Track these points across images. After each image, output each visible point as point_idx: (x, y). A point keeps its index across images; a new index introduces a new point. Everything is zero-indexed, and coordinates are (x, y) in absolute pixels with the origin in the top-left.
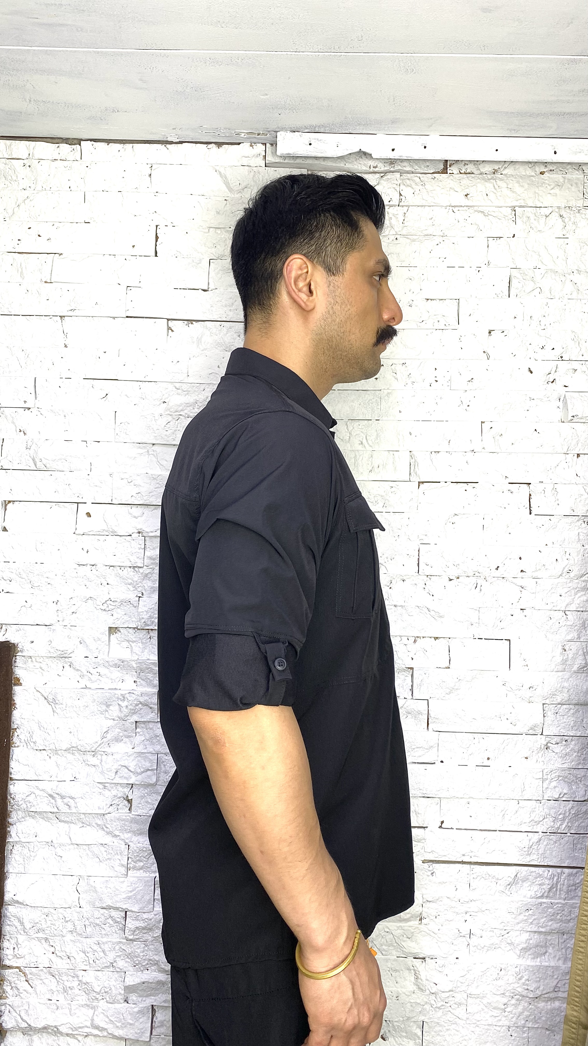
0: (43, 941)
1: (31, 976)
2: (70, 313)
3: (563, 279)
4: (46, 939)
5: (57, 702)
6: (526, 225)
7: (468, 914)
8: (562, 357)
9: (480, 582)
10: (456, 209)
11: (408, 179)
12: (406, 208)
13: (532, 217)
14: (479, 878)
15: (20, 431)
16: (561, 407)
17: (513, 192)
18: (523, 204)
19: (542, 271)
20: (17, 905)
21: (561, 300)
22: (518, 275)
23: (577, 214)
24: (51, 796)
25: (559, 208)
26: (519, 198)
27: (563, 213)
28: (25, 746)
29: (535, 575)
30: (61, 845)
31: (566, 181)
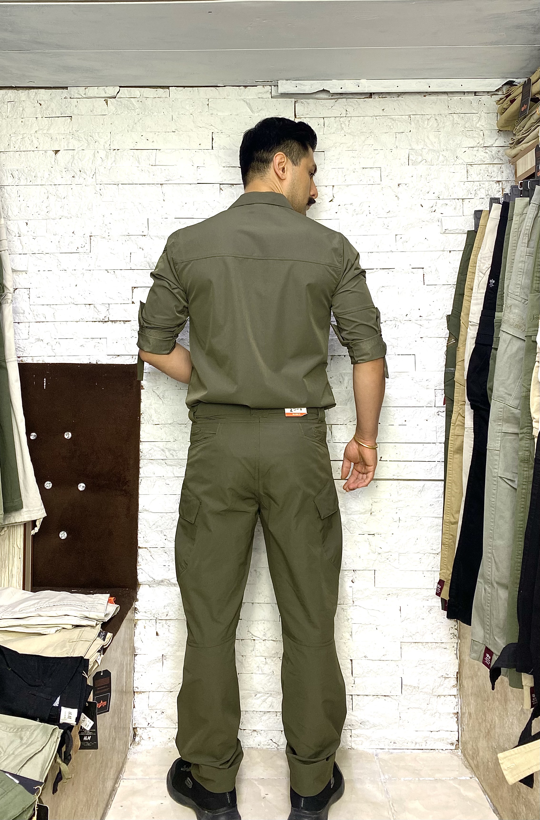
0: (160, 533)
1: (154, 553)
2: (166, 182)
3: (438, 154)
4: (161, 531)
5: (165, 397)
6: (417, 125)
7: (398, 509)
8: (439, 197)
9: (398, 323)
10: (377, 118)
11: (351, 102)
12: (350, 118)
13: (420, 120)
14: (403, 488)
15: (140, 248)
16: (440, 225)
17: (409, 107)
18: (415, 114)
19: (426, 150)
20: (145, 512)
21: (438, 166)
22: (413, 153)
23: (445, 118)
24: (163, 450)
25: (434, 114)
26: (412, 110)
27: (437, 118)
28: (147, 423)
29: (427, 318)
30: (169, 478)
31: (438, 100)
